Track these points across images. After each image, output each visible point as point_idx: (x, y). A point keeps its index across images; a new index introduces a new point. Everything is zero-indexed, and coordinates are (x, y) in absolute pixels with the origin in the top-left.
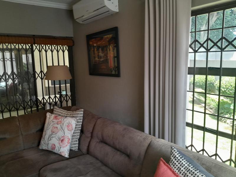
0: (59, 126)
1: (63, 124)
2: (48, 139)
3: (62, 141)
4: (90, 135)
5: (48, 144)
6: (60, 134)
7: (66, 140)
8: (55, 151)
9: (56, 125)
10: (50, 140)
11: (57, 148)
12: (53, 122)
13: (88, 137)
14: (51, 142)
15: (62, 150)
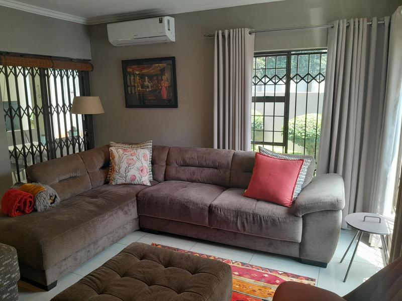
0: (134, 158)
1: (138, 155)
2: (125, 171)
3: (142, 171)
4: (165, 164)
5: (126, 176)
6: (138, 165)
7: (145, 170)
8: (136, 182)
9: (131, 157)
10: (128, 172)
11: (138, 178)
12: (125, 155)
13: (163, 166)
14: (130, 174)
15: (143, 179)
